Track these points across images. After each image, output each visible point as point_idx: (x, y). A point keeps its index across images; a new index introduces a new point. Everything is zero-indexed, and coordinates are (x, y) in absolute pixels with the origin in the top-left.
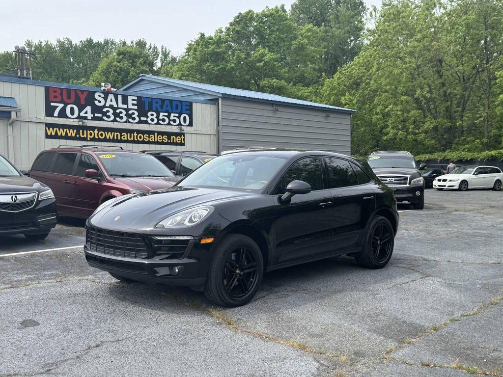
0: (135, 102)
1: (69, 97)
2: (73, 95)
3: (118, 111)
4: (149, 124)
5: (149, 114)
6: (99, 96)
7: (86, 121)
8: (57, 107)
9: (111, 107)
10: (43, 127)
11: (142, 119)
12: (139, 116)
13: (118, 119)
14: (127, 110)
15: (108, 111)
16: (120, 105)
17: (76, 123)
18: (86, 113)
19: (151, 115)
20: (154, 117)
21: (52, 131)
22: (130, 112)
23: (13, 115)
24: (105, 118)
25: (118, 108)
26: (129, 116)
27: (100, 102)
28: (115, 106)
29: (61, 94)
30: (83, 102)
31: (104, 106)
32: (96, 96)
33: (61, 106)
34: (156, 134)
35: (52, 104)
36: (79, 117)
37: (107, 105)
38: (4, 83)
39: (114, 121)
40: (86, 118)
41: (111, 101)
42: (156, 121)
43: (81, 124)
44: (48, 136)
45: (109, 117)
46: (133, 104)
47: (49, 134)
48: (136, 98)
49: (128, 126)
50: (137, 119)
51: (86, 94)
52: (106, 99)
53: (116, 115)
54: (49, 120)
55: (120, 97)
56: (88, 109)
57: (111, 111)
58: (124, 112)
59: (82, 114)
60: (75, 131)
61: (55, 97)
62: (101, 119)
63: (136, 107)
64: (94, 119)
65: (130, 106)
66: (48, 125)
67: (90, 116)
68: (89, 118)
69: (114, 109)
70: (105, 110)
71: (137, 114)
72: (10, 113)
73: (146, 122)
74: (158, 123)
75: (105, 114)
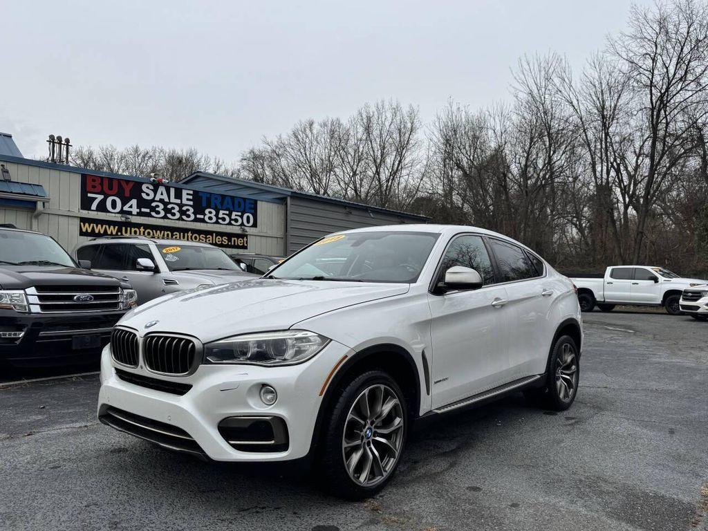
0: (191, 197)
1: (111, 188)
2: (115, 185)
3: (170, 206)
4: (207, 223)
5: (207, 211)
6: (148, 188)
7: (130, 217)
8: (96, 198)
9: (161, 201)
10: (77, 221)
11: (198, 216)
12: (195, 213)
13: (169, 215)
14: (181, 206)
15: (158, 206)
16: (173, 199)
17: (118, 218)
18: (131, 207)
19: (209, 213)
20: (212, 215)
21: (87, 228)
22: (184, 208)
23: (40, 206)
24: (153, 214)
25: (170, 203)
26: (183, 213)
27: (148, 195)
28: (166, 200)
29: (102, 184)
30: (127, 194)
31: (153, 200)
32: (144, 187)
33: (100, 197)
34: (214, 234)
35: (89, 195)
36: (122, 212)
37: (157, 199)
38: (30, 167)
39: (165, 217)
40: (130, 213)
41: (162, 194)
42: (214, 219)
43: (123, 219)
44: (82, 234)
45: (158, 213)
46: (188, 200)
47: (84, 230)
48: (191, 192)
49: (181, 224)
50: (192, 217)
51: (131, 185)
52: (155, 191)
53: (167, 211)
54: (85, 214)
55: (172, 191)
56: (134, 202)
57: (162, 206)
58: (177, 208)
59: (126, 208)
60: (117, 227)
61: (94, 187)
62: (148, 215)
63: (191, 203)
64: (140, 214)
65: (185, 201)
66: (84, 220)
67: (135, 210)
68: (134, 213)
69: (165, 204)
70: (154, 204)
71: (192, 210)
72: (35, 203)
73: (203, 221)
74: (217, 222)
75: (153, 209)
